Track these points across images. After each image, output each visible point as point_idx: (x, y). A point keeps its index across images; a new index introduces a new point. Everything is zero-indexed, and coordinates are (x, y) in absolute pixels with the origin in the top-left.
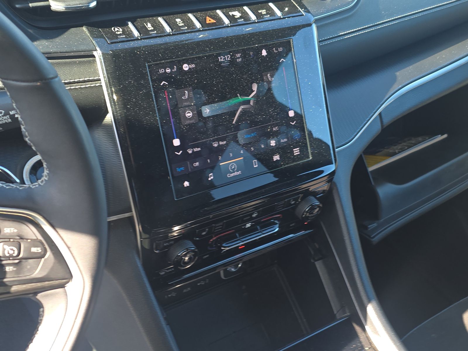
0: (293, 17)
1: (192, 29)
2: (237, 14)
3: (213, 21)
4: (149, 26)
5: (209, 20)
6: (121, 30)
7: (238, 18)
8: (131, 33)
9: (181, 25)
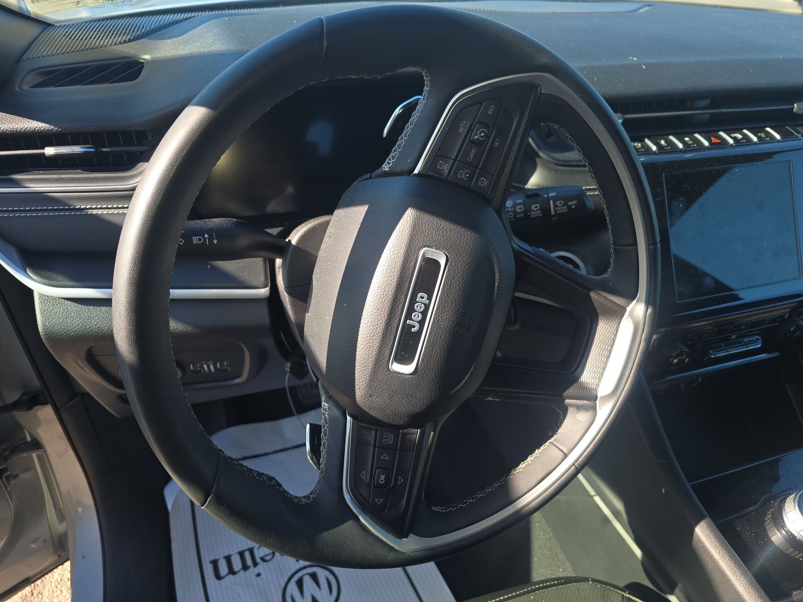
0: (791, 140)
1: (701, 147)
2: (739, 136)
3: (717, 141)
4: (663, 142)
5: (714, 140)
6: (639, 145)
7: (740, 139)
8: (649, 148)
9: (690, 143)
